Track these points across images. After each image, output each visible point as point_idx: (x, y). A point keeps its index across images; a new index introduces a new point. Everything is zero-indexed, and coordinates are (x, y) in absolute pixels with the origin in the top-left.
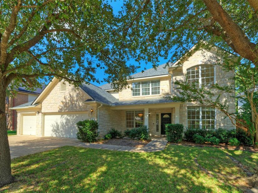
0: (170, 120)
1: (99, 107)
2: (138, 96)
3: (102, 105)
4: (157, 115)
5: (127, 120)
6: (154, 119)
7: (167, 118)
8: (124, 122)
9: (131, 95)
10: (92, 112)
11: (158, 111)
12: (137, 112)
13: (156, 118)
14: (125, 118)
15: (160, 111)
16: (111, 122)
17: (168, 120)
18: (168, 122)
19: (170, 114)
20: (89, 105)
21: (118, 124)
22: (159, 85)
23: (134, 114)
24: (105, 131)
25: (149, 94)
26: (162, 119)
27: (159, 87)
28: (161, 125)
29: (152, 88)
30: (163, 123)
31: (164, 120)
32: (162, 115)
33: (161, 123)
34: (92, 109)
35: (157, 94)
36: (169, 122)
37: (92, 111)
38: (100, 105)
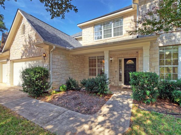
0: (134, 67)
1: (52, 50)
2: (99, 40)
3: (54, 47)
4: (120, 61)
5: (89, 67)
6: (117, 65)
7: (131, 65)
8: (87, 69)
9: (93, 39)
10: (44, 57)
11: (121, 56)
12: (100, 58)
13: (119, 64)
14: (88, 65)
15: (123, 56)
16: (70, 70)
17: (133, 67)
18: (132, 69)
19: (134, 60)
20: (43, 49)
21: (80, 71)
22: (121, 24)
23: (97, 60)
24: (63, 80)
25: (111, 36)
26: (126, 65)
27: (122, 27)
28: (125, 74)
29: (114, 29)
30: (127, 71)
31: (127, 67)
32: (126, 60)
33: (124, 71)
34: (44, 53)
35: (119, 35)
36: (134, 69)
37: (44, 55)
38: (52, 47)
